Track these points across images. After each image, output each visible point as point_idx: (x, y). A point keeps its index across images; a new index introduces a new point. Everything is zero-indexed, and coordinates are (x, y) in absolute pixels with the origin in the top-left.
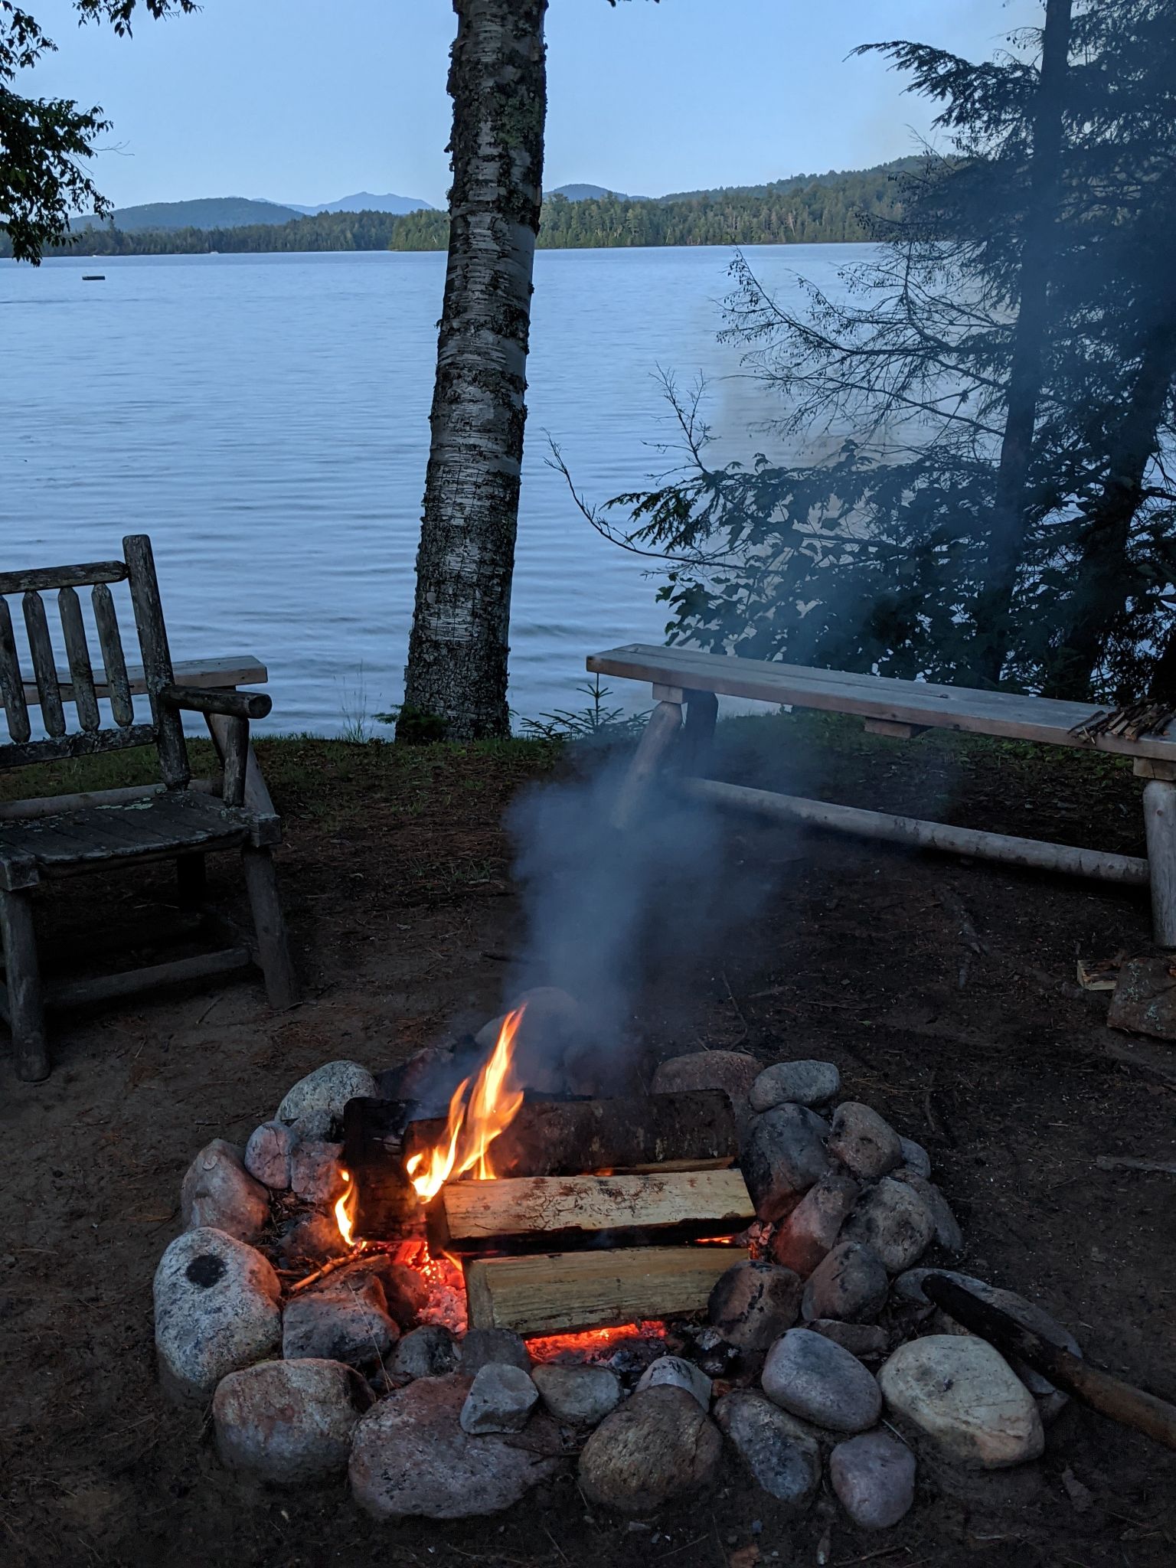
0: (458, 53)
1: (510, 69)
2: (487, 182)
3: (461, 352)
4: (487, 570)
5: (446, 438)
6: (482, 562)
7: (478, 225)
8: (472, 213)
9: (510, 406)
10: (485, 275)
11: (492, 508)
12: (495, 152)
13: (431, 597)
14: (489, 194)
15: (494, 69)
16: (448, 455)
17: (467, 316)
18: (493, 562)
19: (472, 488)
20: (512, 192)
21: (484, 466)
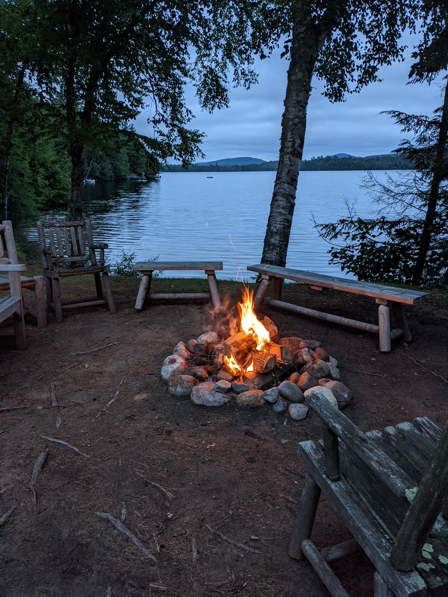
0: (284, 115)
1: (297, 119)
2: (289, 147)
3: (279, 189)
4: (281, 243)
5: (274, 210)
6: (280, 241)
7: (286, 158)
8: (285, 155)
9: (290, 202)
10: (287, 170)
11: (284, 228)
12: (291, 140)
13: (267, 249)
14: (290, 150)
15: (292, 120)
16: (274, 214)
17: (281, 180)
18: (283, 241)
19: (278, 222)
20: (294, 150)
21: (282, 217)
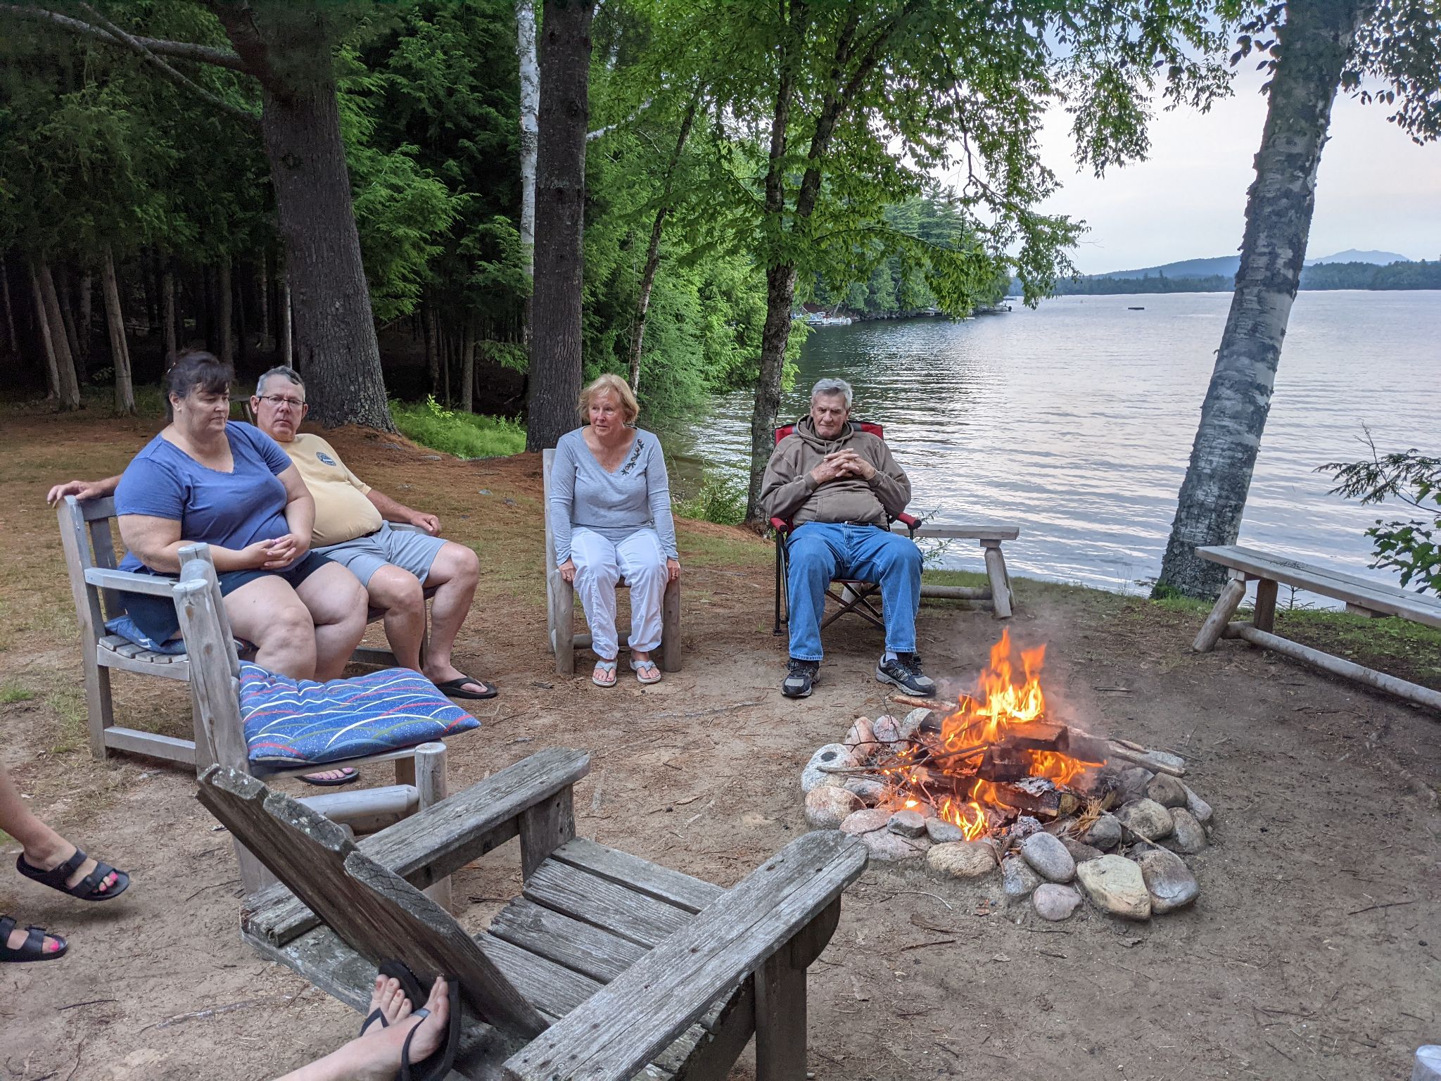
0: (1253, 191)
1: (1285, 200)
2: (1258, 268)
3: (1226, 369)
4: (1222, 502)
5: (1208, 420)
6: (1220, 497)
7: (1250, 294)
8: (1246, 287)
9: (1253, 401)
10: (1250, 324)
11: (1232, 465)
12: (1266, 250)
13: (1183, 515)
14: (1260, 276)
15: (1272, 201)
16: (1208, 431)
17: (1235, 348)
18: (1228, 498)
19: (1218, 451)
20: (1273, 275)
21: (1229, 439)
